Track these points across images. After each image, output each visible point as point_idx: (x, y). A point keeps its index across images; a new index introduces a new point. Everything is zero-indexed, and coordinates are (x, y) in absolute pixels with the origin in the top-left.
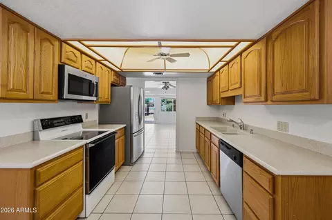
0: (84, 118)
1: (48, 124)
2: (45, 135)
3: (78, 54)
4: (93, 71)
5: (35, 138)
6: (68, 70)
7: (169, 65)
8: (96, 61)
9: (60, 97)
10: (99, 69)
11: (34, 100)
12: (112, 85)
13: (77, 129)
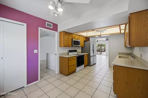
0: (77, 51)
1: (70, 51)
2: (70, 54)
3: (75, 35)
4: (79, 39)
5: (68, 54)
6: (74, 40)
7: (102, 33)
8: (80, 36)
9: (72, 46)
10: (80, 38)
11: (68, 46)
12: (84, 41)
13: (76, 53)
